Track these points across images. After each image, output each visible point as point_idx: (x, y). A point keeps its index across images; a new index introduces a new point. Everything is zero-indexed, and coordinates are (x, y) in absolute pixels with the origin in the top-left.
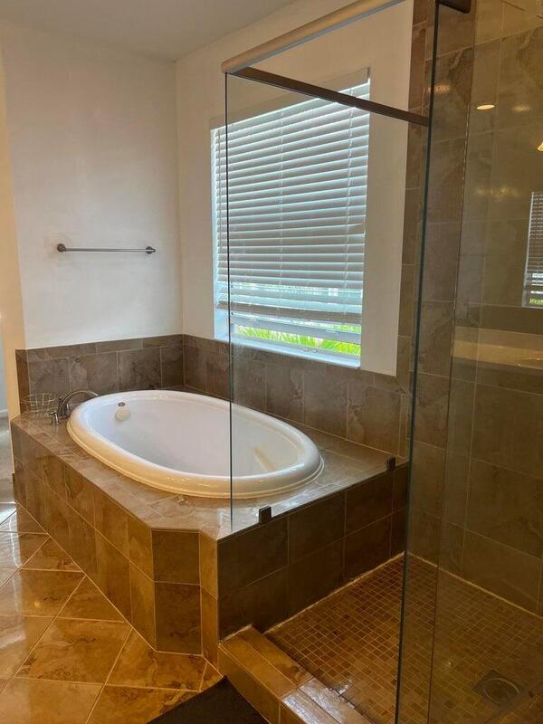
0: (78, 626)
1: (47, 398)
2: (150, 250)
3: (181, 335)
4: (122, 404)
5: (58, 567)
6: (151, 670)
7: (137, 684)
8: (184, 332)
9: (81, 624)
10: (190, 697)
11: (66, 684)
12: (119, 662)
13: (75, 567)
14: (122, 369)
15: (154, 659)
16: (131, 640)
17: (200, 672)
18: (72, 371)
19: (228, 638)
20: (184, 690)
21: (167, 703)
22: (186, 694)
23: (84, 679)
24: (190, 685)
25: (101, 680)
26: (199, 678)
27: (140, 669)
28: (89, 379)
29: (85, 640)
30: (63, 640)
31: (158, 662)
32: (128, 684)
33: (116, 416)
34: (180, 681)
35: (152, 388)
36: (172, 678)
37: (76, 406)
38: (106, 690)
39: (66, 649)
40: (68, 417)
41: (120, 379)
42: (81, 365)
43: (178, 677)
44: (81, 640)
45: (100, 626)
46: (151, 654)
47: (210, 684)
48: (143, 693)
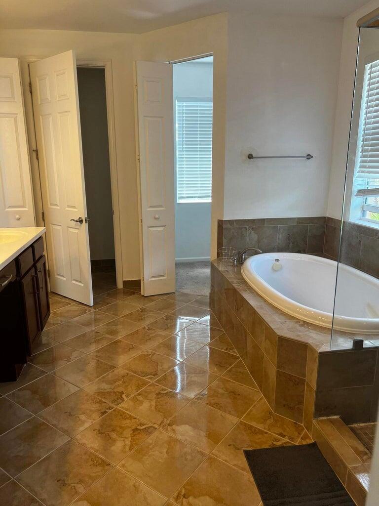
0: (231, 384)
1: (232, 250)
2: (309, 157)
3: (325, 217)
4: (277, 260)
5: (226, 350)
6: (268, 422)
7: (260, 427)
8: (327, 215)
9: (234, 384)
10: (290, 445)
11: (220, 412)
12: (251, 411)
13: (235, 352)
14: (281, 237)
15: (272, 417)
16: (260, 402)
17: (299, 434)
18: (249, 235)
19: (321, 418)
20: (286, 440)
21: (274, 443)
22: (288, 442)
23: (230, 413)
24: (291, 439)
25: (239, 417)
26: (298, 437)
27: (263, 419)
28: (259, 241)
29: (234, 393)
30: (222, 389)
31: (274, 419)
32: (254, 424)
33: (273, 268)
34: (285, 433)
35: (299, 252)
36: (281, 431)
37: (248, 257)
38: (241, 423)
39: (223, 394)
40: (243, 263)
41: (279, 244)
42: (254, 232)
43: (284, 431)
44: (232, 392)
45: (244, 388)
46: (271, 413)
47: (304, 443)
48: (262, 432)
